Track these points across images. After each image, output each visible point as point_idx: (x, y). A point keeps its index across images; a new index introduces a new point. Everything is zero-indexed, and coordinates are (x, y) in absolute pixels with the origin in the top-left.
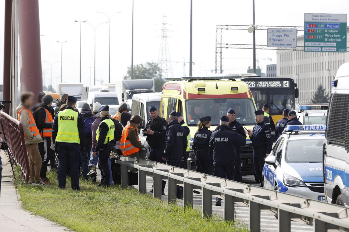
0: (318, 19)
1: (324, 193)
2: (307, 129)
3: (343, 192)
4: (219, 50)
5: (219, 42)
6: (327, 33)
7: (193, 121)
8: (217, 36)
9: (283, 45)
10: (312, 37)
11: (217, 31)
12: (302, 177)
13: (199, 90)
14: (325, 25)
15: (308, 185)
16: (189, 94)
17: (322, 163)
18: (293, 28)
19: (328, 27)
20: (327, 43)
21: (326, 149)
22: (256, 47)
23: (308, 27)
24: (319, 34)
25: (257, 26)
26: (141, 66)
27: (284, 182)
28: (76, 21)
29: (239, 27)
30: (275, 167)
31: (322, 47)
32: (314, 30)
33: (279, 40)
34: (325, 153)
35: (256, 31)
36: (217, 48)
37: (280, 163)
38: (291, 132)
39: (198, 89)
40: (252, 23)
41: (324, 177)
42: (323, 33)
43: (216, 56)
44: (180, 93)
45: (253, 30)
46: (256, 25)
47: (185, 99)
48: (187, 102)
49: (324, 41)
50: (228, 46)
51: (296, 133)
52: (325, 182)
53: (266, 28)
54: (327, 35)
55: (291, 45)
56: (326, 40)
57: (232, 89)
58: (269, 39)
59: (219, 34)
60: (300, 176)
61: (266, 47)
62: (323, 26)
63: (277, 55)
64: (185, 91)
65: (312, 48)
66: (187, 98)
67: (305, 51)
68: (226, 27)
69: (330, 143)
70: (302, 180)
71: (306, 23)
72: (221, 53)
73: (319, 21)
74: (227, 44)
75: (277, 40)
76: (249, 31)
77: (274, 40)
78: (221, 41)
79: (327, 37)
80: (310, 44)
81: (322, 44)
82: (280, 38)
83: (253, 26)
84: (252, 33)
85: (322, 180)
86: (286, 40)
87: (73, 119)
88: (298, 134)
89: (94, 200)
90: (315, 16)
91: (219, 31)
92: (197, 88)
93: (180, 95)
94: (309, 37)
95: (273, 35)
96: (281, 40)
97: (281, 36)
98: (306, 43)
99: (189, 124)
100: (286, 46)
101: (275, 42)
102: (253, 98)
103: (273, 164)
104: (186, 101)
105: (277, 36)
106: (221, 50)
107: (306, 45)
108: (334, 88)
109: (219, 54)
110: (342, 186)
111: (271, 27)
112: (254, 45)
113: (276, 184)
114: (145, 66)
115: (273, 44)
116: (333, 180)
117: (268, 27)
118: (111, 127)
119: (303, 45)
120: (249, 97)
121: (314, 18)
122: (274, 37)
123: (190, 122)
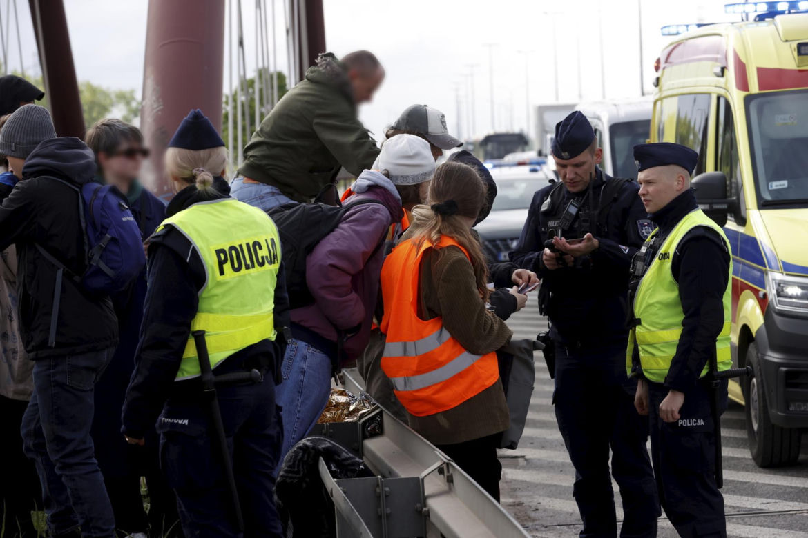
7: (784, 184)
13: (803, 52)
16: (761, 71)
39: (800, 46)
44: (723, 69)
47: (744, 94)
48: (753, 106)
64: (744, 60)
66: (754, 88)
92: (794, 45)
93: (721, 79)
99: (768, 197)
104: (748, 100)
123: (772, 192)
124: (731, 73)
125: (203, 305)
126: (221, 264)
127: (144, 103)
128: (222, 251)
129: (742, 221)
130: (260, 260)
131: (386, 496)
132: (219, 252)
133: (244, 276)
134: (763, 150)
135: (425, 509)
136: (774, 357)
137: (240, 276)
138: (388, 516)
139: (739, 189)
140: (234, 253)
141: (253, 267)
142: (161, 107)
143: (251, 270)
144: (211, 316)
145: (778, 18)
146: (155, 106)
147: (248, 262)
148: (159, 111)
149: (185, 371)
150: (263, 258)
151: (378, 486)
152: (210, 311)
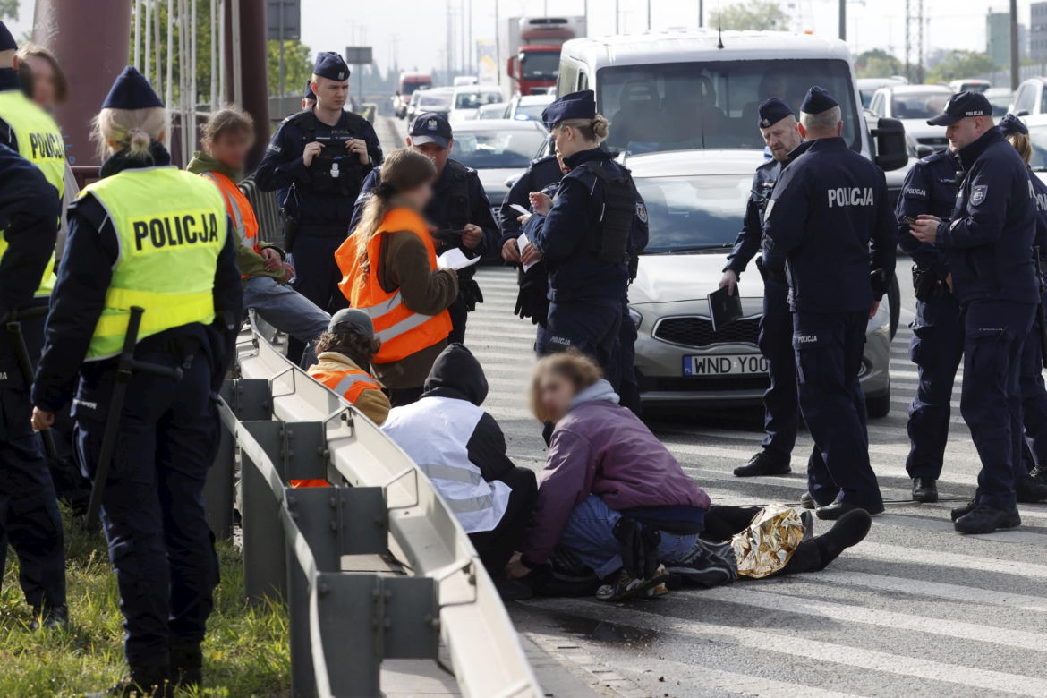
114: (748, 9)
125: (116, 279)
126: (139, 237)
127: (37, 27)
128: (143, 224)
130: (191, 236)
131: (289, 439)
132: (137, 225)
133: (168, 252)
135: (326, 451)
137: (162, 253)
138: (291, 458)
140: (156, 227)
141: (181, 242)
142: (58, 32)
143: (178, 247)
144: (126, 292)
146: (50, 31)
147: (175, 237)
148: (54, 37)
149: (96, 352)
150: (195, 234)
151: (282, 428)
152: (126, 287)
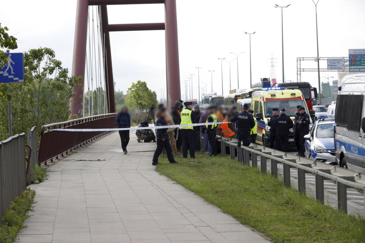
0: (357, 53)
1: (335, 155)
2: (330, 117)
3: (346, 155)
4: (299, 73)
5: (299, 68)
6: (362, 60)
7: (268, 114)
8: (297, 65)
9: (337, 68)
10: (354, 63)
11: (297, 62)
12: (326, 147)
14: (362, 55)
15: (329, 151)
17: (333, 138)
18: (342, 58)
19: (363, 57)
20: (363, 67)
21: (335, 129)
22: (320, 70)
23: (351, 57)
24: (358, 61)
25: (320, 58)
26: (259, 84)
27: (315, 150)
28: (219, 59)
29: (309, 59)
30: (310, 141)
31: (360, 69)
32: (355, 59)
33: (334, 66)
34: (335, 132)
35: (319, 61)
36: (297, 71)
37: (313, 138)
38: (320, 120)
40: (317, 56)
41: (335, 146)
42: (360, 61)
43: (297, 76)
45: (318, 60)
46: (319, 56)
47: (264, 102)
49: (361, 65)
50: (304, 70)
51: (323, 120)
52: (336, 150)
53: (326, 59)
54: (362, 62)
55: (341, 68)
56: (362, 64)
57: (292, 94)
58: (328, 65)
59: (299, 63)
60: (324, 146)
61: (327, 70)
62: (360, 56)
63: (338, 75)
64: (264, 97)
65: (354, 70)
67: (350, 71)
68: (303, 59)
69: (338, 126)
70: (325, 148)
71: (350, 55)
72: (300, 74)
73: (358, 53)
74: (303, 69)
75: (333, 66)
76: (315, 60)
77: (331, 65)
78: (300, 67)
79: (363, 63)
80: (353, 67)
81: (360, 67)
82: (335, 64)
83: (317, 58)
84: (317, 62)
85: (334, 148)
86: (339, 65)
87: (188, 114)
88: (325, 120)
89: (201, 164)
90: (355, 51)
91: (299, 61)
92: (271, 95)
93: (260, 99)
94: (352, 63)
95: (331, 63)
96: (335, 66)
97: (336, 63)
98: (350, 67)
99: (266, 116)
100: (338, 69)
101: (332, 67)
102: (304, 100)
103: (309, 139)
105: (333, 63)
106: (300, 73)
107: (350, 68)
108: (339, 91)
109: (299, 75)
110: (345, 152)
111: (330, 58)
112: (319, 69)
113: (310, 152)
115: (331, 68)
116: (340, 148)
117: (328, 58)
118: (215, 119)
119: (349, 68)
120: (302, 99)
121: (355, 52)
122: (331, 64)
124: (262, 99)
129: (263, 119)
134: (266, 109)
136: (266, 137)
139: (262, 115)
145: (269, 91)
